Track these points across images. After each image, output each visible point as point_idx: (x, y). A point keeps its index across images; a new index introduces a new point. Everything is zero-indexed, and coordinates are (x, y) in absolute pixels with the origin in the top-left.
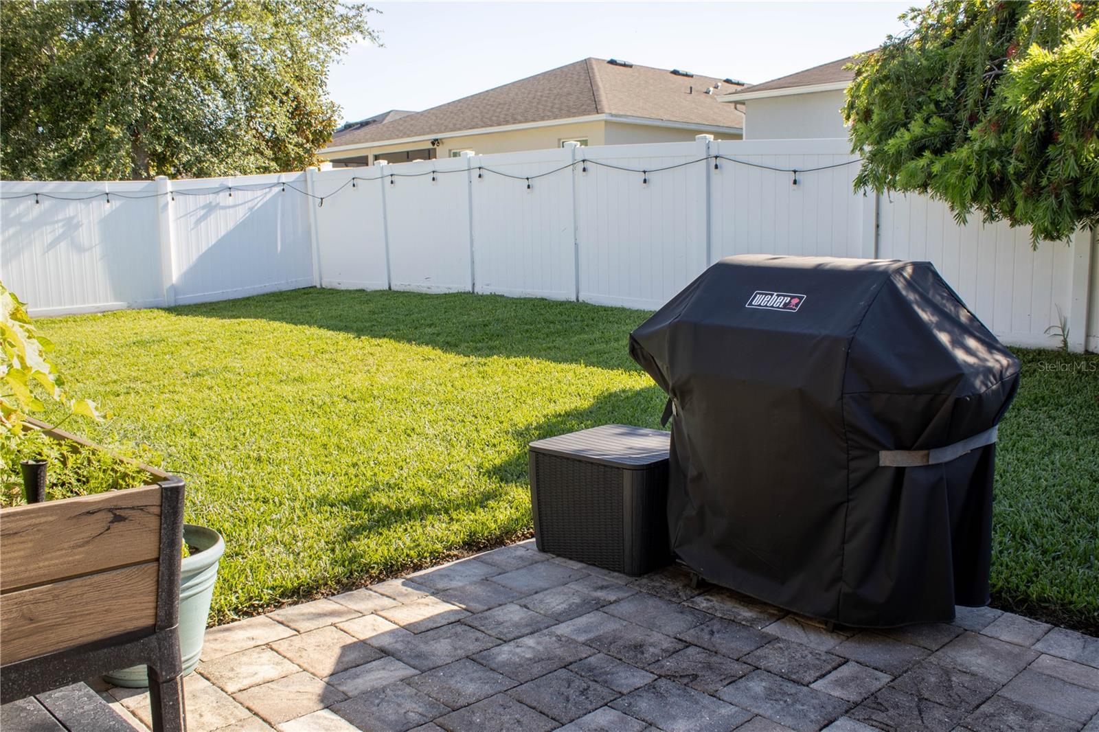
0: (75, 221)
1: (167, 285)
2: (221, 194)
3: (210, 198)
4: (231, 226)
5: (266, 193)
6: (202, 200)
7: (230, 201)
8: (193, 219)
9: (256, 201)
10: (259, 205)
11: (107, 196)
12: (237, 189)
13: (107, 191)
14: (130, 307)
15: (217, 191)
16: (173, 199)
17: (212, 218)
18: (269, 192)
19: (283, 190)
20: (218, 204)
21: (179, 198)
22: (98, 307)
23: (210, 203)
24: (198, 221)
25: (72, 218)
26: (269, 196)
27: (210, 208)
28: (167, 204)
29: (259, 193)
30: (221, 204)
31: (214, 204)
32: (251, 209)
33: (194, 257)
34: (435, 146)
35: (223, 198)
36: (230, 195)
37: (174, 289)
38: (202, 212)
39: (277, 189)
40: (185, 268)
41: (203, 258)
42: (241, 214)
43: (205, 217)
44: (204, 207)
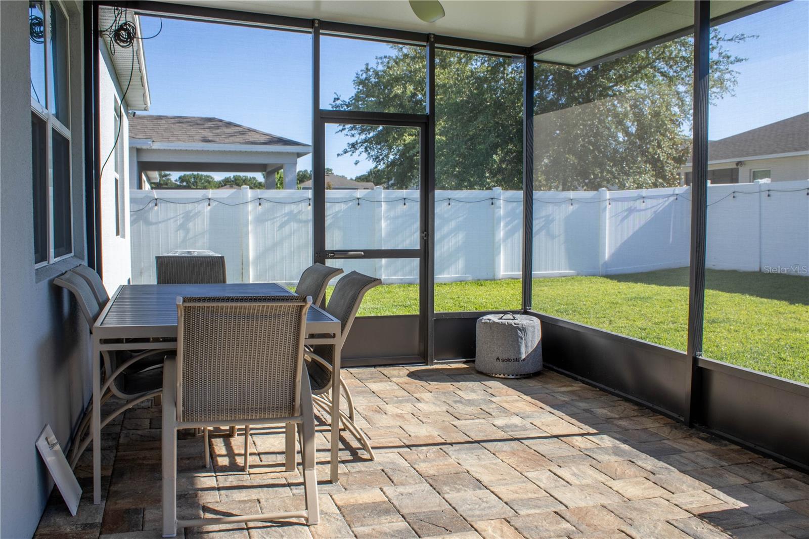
0: (551, 218)
1: (601, 262)
2: (638, 201)
3: (631, 204)
4: (643, 223)
5: (665, 201)
6: (626, 205)
7: (643, 206)
8: (620, 218)
9: (659, 206)
10: (661, 209)
11: (571, 201)
12: (648, 197)
13: (572, 198)
14: (578, 275)
15: (635, 199)
16: (610, 204)
17: (631, 218)
18: (667, 200)
19: (677, 199)
20: (636, 208)
21: (613, 203)
22: (560, 273)
23: (631, 207)
24: (623, 219)
25: (549, 216)
26: (667, 204)
27: (631, 211)
28: (606, 207)
29: (661, 201)
30: (638, 208)
31: (633, 208)
32: (655, 212)
33: (619, 243)
34: (739, 167)
35: (639, 204)
36: (644, 202)
37: (606, 264)
38: (626, 214)
39: (672, 199)
40: (613, 251)
41: (625, 244)
42: (649, 215)
43: (626, 217)
44: (626, 210)
